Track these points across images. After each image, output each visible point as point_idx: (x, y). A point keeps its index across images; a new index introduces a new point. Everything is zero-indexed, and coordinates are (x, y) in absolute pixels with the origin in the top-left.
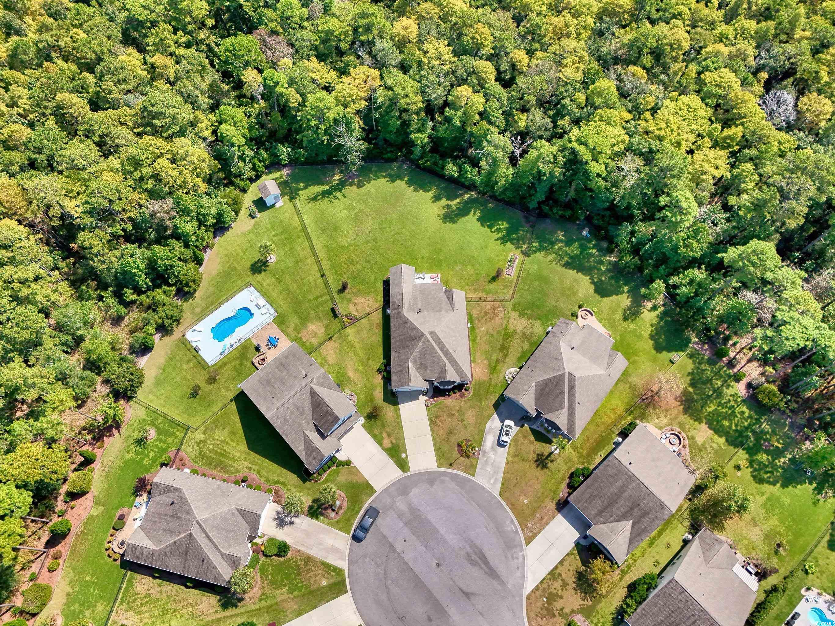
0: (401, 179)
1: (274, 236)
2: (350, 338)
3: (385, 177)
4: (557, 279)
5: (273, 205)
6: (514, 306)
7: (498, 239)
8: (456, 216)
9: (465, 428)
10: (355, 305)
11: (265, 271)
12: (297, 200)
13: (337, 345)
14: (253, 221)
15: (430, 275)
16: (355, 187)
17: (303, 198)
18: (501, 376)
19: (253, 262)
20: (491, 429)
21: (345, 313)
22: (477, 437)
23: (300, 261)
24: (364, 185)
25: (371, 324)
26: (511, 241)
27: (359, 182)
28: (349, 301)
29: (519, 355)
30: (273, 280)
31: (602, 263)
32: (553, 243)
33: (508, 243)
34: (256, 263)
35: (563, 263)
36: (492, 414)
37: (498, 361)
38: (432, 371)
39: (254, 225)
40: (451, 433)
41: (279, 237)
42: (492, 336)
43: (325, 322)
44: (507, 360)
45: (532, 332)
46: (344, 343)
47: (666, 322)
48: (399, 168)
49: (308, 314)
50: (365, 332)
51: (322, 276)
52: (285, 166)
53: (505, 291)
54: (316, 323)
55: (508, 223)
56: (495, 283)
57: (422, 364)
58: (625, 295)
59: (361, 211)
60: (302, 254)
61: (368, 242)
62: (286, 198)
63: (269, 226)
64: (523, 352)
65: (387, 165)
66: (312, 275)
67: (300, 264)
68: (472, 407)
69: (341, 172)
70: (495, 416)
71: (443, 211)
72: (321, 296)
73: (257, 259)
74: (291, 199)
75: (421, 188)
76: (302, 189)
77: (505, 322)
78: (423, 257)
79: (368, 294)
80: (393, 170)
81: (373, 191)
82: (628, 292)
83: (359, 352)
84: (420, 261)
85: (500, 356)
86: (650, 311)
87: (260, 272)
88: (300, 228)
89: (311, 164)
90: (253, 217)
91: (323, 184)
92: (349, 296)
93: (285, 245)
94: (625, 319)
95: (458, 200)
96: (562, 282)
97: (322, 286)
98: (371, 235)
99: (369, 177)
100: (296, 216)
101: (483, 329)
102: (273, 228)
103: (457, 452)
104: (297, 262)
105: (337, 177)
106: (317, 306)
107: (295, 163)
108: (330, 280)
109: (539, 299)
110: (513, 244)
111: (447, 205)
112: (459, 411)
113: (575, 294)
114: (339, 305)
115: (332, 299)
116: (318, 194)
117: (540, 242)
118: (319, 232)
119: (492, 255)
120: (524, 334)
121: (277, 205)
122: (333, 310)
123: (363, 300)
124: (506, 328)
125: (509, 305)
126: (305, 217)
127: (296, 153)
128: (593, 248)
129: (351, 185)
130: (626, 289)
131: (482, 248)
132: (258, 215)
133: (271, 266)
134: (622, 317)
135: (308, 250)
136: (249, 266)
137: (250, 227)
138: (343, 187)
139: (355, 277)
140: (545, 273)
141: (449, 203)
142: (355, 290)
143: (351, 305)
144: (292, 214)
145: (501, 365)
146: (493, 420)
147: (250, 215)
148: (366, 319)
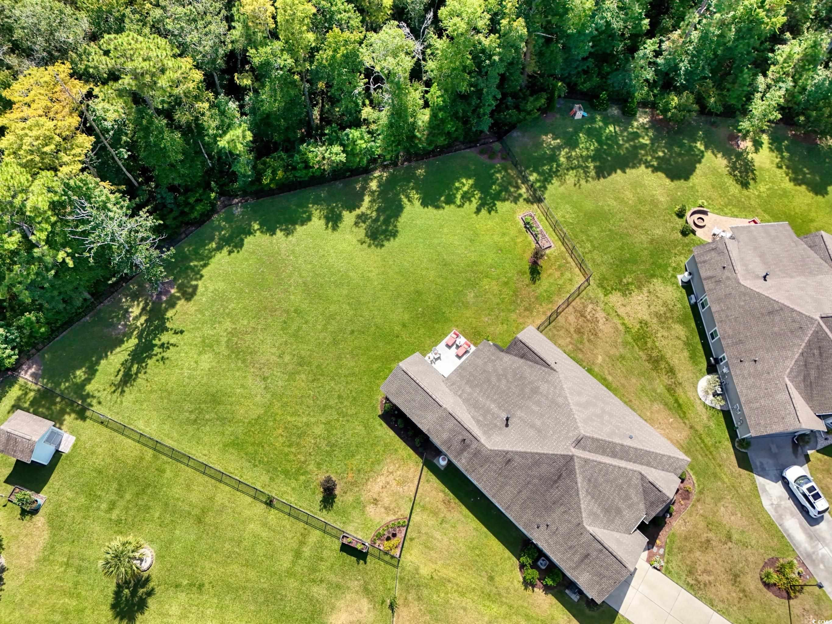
0: (250, 233)
1: (110, 509)
2: (424, 571)
3: (219, 248)
4: (612, 202)
5: (58, 454)
6: (601, 285)
7: (478, 211)
8: (387, 222)
9: (745, 545)
10: (375, 502)
11: (150, 593)
12: (96, 408)
13: (415, 607)
14: (40, 519)
15: (442, 345)
16: (181, 302)
17: (103, 395)
18: (700, 409)
19: (111, 600)
20: (777, 508)
21: (372, 534)
22: (774, 543)
23: (204, 511)
24: (196, 287)
25: (435, 513)
26: (497, 197)
27: (181, 288)
28: (359, 505)
29: (686, 354)
30: (182, 597)
31: (636, 136)
32: (553, 158)
33: (498, 204)
34: (118, 594)
35: (593, 173)
36: (754, 482)
37: (669, 389)
38: (630, 507)
39: (50, 522)
40: (736, 576)
41: (121, 504)
42: (622, 357)
43: (355, 585)
44: (679, 375)
45: (665, 304)
46: (425, 592)
47: (788, 149)
48: (229, 219)
49: (311, 599)
50: (438, 535)
51: (270, 503)
52: (17, 367)
53: (568, 275)
54: (340, 604)
55: (468, 177)
56: (543, 276)
57: (607, 511)
58: (709, 154)
59: (232, 334)
60: (194, 497)
61: (292, 376)
62: (69, 419)
63: (82, 500)
64: (687, 344)
65: (206, 228)
66: (251, 520)
67: (210, 519)
68: (718, 500)
69: (135, 297)
70: (760, 480)
71: (361, 232)
72: (302, 543)
73: (113, 587)
74: (82, 414)
75: (294, 223)
76: (88, 380)
77: (616, 320)
78: (404, 326)
79: (378, 462)
80: (220, 228)
81: (221, 285)
82: (707, 148)
83: (464, 580)
84: (405, 335)
85: (664, 378)
86: (757, 151)
87: (142, 606)
88: (149, 454)
89: (68, 324)
90: (35, 512)
91: (121, 342)
92: (349, 498)
93: (147, 508)
94: (745, 185)
95: (367, 199)
96: (622, 201)
97: (287, 522)
98: (287, 358)
99: (192, 269)
100: (119, 438)
101: (600, 359)
102: (93, 496)
103: (776, 600)
104: (199, 520)
105: (135, 311)
106: (313, 570)
107: (34, 346)
108: (292, 499)
109: (622, 248)
110: (504, 200)
111: (359, 217)
112: (709, 526)
113: (654, 203)
114: (350, 529)
115: (325, 529)
116: (127, 366)
117: (536, 170)
118: (191, 429)
119: (496, 238)
120: (658, 315)
121: (66, 447)
122: (347, 549)
123: (381, 480)
124: (628, 330)
125: (594, 291)
126: (140, 425)
127: (20, 328)
128: (606, 125)
129: (172, 304)
130: (700, 146)
131: (471, 241)
132: (41, 498)
133: (154, 573)
134: (739, 187)
135: (201, 479)
136: (110, 614)
137: (46, 535)
138: (163, 320)
139: (329, 454)
140: (589, 205)
141: (358, 212)
142: (350, 477)
143: (370, 509)
144: (112, 440)
145: (679, 391)
146: (765, 491)
147: (24, 513)
148: (417, 509)
